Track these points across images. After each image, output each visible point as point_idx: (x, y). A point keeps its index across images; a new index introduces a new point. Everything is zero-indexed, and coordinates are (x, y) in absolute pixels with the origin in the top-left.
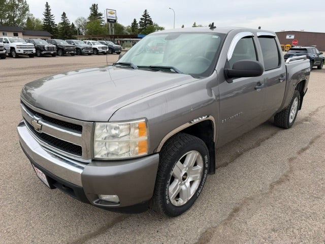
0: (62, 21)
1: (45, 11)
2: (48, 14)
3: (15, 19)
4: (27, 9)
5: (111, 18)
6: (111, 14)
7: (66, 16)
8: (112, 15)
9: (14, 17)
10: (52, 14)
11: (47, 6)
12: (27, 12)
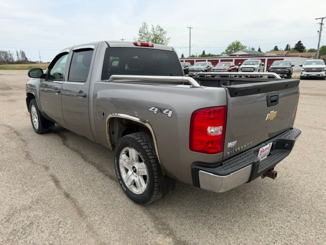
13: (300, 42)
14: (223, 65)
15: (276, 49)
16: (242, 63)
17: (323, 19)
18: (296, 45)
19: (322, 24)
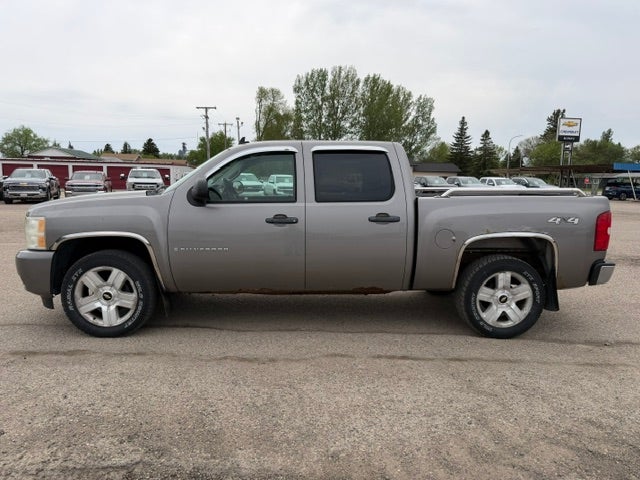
0: (482, 145)
1: (457, 131)
2: (462, 135)
3: (413, 147)
4: (433, 131)
5: (569, 134)
6: (570, 126)
7: (490, 136)
8: (571, 129)
9: (412, 144)
10: (467, 135)
11: (463, 123)
12: (432, 136)
13: (150, 140)
14: (87, 177)
15: (108, 148)
16: (127, 175)
17: (206, 108)
18: (145, 145)
19: (207, 117)
